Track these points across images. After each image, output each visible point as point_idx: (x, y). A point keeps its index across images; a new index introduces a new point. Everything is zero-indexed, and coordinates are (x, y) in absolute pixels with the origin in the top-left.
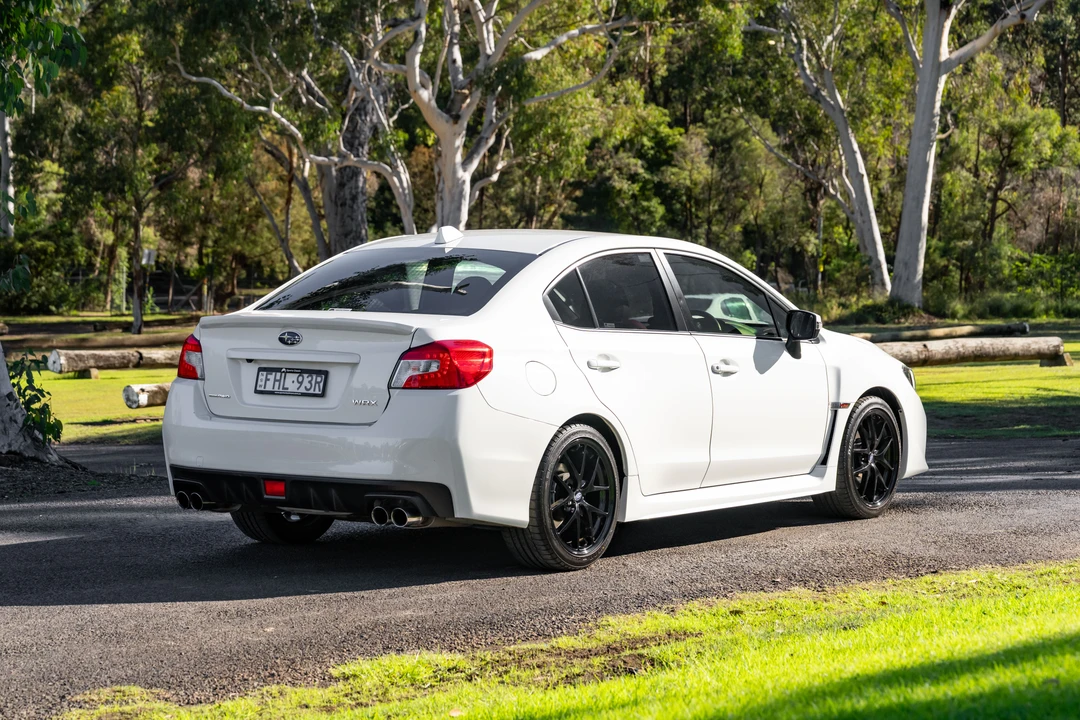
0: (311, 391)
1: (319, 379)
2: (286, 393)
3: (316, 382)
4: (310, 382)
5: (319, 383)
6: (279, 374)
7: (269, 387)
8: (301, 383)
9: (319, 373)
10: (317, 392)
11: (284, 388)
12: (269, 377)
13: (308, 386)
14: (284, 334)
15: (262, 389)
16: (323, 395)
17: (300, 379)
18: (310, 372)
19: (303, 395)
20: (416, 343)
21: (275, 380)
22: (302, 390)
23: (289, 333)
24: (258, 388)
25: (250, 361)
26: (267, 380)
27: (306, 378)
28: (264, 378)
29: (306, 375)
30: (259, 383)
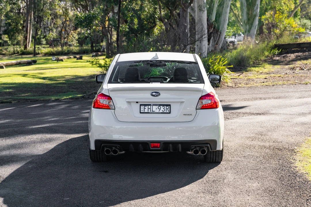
0: (165, 112)
1: (167, 107)
2: (154, 113)
3: (166, 109)
4: (164, 109)
5: (168, 109)
6: (149, 107)
7: (146, 111)
8: (160, 109)
9: (167, 105)
10: (167, 112)
11: (152, 111)
12: (145, 107)
13: (163, 110)
14: (153, 93)
15: (143, 112)
16: (170, 113)
17: (159, 108)
18: (163, 105)
19: (162, 113)
20: (204, 94)
21: (148, 109)
22: (161, 111)
23: (155, 92)
24: (141, 112)
25: (137, 102)
26: (144, 108)
27: (162, 108)
28: (143, 108)
29: (161, 106)
30: (141, 110)
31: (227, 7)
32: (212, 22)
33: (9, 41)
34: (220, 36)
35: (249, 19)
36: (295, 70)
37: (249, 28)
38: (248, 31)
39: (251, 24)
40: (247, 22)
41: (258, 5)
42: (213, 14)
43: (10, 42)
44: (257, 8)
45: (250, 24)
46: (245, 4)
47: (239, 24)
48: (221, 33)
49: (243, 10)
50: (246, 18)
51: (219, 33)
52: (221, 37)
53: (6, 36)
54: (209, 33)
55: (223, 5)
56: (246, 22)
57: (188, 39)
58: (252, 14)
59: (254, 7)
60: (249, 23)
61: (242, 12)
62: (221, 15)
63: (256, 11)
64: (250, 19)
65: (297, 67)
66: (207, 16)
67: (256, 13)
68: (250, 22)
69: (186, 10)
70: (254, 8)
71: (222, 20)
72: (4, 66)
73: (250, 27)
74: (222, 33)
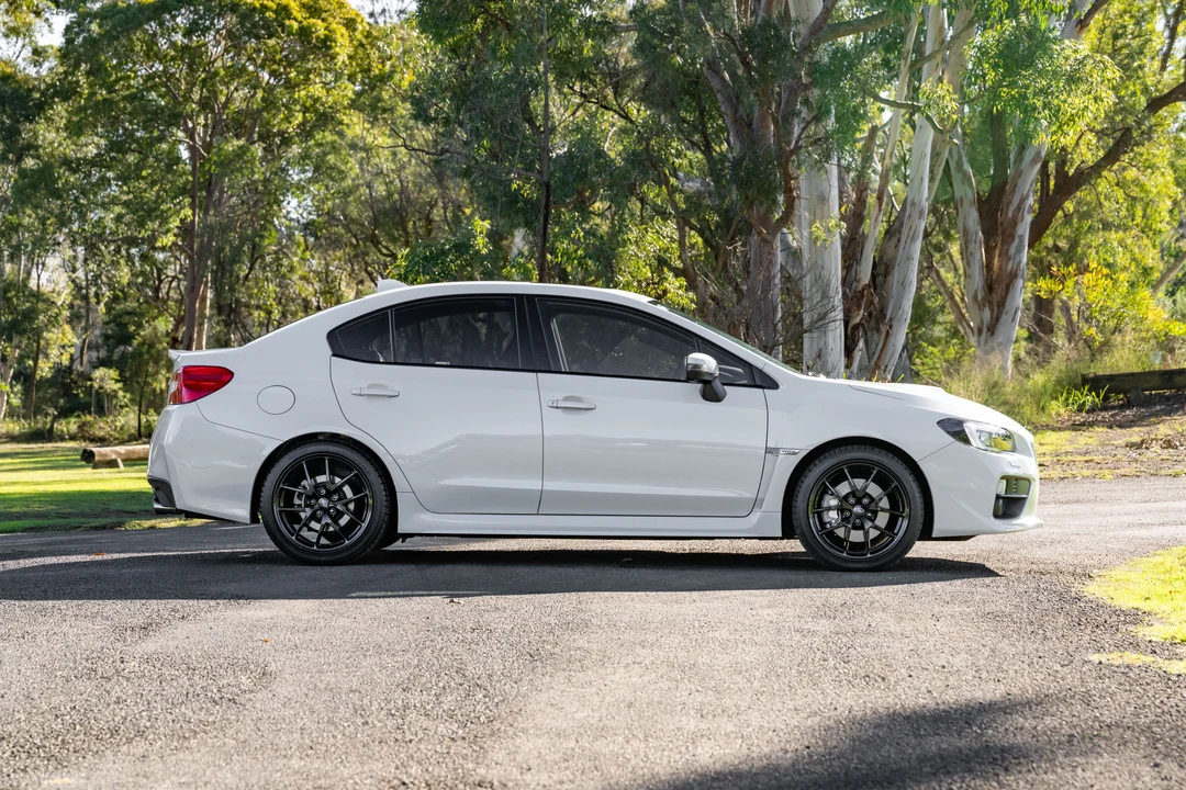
31: (913, 240)
32: (860, 288)
33: (121, 393)
34: (888, 334)
35: (990, 287)
36: (1147, 448)
37: (992, 318)
38: (989, 330)
39: (998, 306)
40: (984, 299)
41: (1021, 237)
42: (863, 261)
43: (124, 397)
44: (1019, 250)
45: (995, 304)
46: (977, 233)
47: (965, 329)
48: (891, 327)
49: (971, 254)
50: (981, 285)
51: (884, 329)
52: (891, 340)
53: (113, 373)
54: (851, 325)
55: (900, 233)
56: (980, 298)
57: (775, 325)
58: (1000, 268)
59: (1010, 244)
60: (990, 302)
61: (965, 261)
62: (893, 267)
63: (1017, 260)
64: (996, 286)
65: (1152, 440)
66: (844, 268)
67: (1015, 267)
68: (996, 298)
69: (769, 238)
70: (1008, 250)
71: (895, 281)
72: (119, 460)
73: (995, 316)
74: (894, 328)
